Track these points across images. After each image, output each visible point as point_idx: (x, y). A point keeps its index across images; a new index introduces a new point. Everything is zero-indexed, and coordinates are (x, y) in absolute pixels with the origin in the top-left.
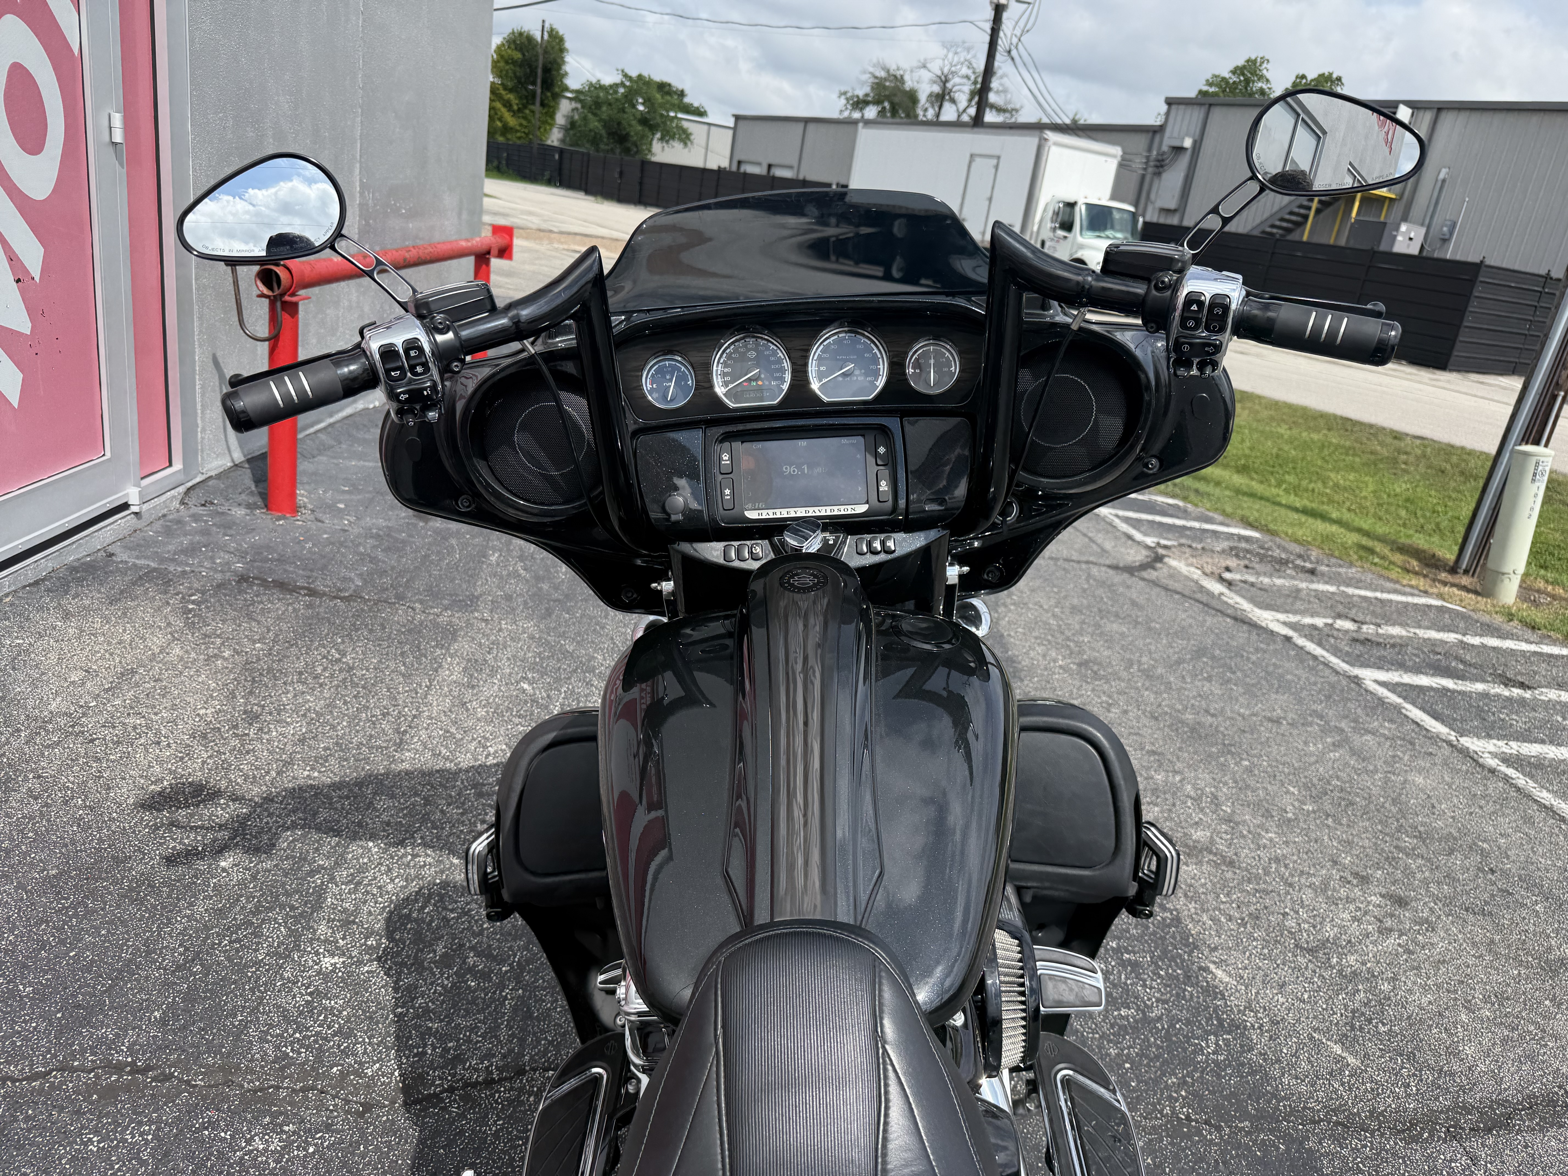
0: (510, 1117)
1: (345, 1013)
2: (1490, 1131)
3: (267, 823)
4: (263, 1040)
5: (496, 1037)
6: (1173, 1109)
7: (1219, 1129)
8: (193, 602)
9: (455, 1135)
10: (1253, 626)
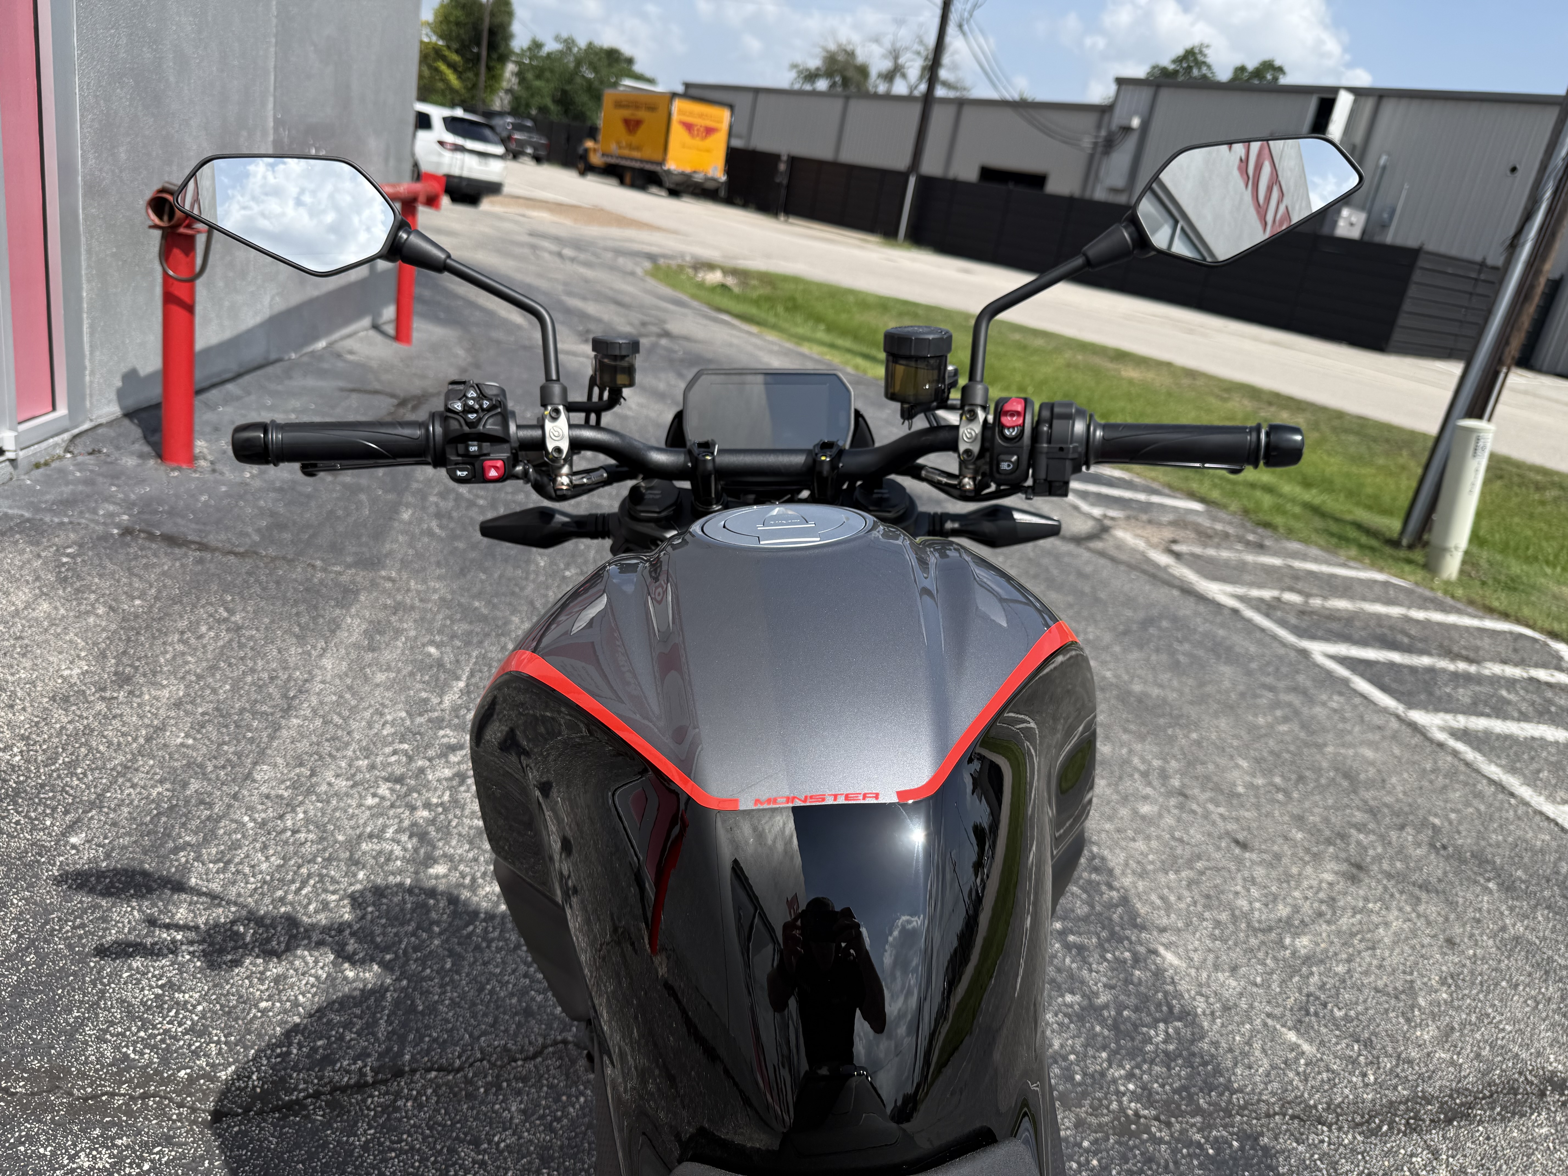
0: (383, 1126)
1: (200, 1008)
2: (1449, 1122)
3: (129, 795)
4: (101, 1039)
5: (374, 1034)
6: (1120, 1103)
7: (1169, 1125)
8: (68, 555)
9: (317, 1148)
10: (1201, 598)
